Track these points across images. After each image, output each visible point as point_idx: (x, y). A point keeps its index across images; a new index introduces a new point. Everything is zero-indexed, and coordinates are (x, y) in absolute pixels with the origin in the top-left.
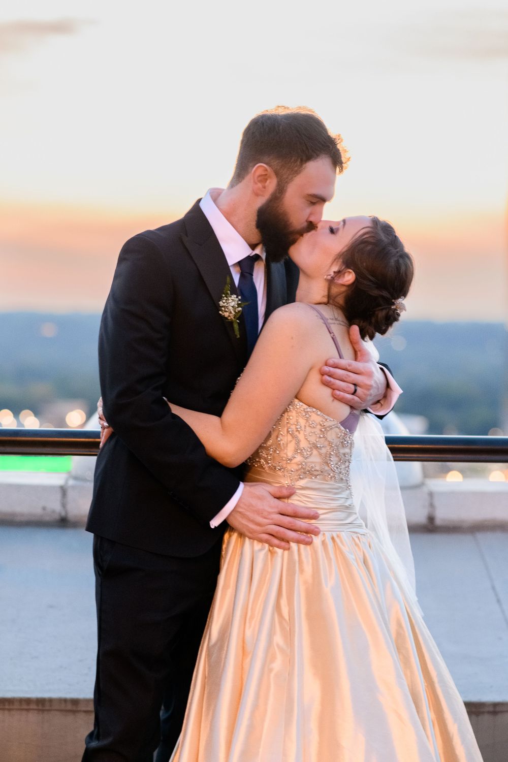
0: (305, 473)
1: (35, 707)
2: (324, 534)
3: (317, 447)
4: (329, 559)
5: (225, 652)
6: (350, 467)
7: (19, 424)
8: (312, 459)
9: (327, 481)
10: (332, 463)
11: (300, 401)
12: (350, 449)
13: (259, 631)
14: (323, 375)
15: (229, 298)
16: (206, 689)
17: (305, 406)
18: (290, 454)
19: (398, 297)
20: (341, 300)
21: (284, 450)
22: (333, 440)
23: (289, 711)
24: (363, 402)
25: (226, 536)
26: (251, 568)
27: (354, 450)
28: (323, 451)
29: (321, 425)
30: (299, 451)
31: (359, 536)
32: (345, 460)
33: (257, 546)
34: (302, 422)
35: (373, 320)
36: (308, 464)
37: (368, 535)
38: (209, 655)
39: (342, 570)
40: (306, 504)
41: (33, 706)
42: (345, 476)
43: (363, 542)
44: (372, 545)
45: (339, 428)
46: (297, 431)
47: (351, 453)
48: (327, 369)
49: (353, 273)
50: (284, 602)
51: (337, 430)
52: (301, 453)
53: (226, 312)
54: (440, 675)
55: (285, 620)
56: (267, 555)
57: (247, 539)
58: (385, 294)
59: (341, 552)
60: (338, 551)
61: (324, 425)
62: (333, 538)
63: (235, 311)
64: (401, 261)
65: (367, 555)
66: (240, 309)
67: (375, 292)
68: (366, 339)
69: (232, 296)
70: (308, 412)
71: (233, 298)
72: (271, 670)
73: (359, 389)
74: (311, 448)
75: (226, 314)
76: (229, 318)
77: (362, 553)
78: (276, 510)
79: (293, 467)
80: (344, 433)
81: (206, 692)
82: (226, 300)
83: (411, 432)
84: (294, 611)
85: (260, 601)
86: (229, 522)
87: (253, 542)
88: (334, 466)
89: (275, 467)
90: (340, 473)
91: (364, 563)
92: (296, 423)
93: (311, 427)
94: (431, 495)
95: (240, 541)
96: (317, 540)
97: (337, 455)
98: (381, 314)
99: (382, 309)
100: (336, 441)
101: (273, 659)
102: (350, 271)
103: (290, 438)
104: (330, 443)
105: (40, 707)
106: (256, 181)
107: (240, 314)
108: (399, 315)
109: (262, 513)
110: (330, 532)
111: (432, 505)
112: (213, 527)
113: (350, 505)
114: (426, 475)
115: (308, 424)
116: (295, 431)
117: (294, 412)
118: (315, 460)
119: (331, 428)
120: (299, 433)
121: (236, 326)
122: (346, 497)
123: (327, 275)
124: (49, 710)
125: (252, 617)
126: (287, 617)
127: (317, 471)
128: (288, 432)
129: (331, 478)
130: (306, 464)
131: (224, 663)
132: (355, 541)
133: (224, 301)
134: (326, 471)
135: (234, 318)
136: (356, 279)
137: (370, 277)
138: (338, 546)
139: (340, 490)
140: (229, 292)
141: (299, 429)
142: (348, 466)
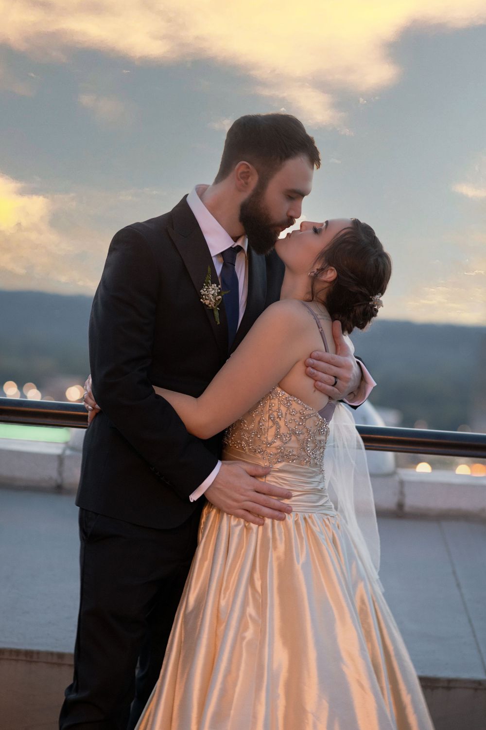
0: (283, 457)
1: (24, 658)
2: (297, 514)
3: (296, 433)
4: (301, 538)
5: (200, 619)
6: (324, 453)
7: (23, 395)
8: (290, 444)
9: (303, 465)
10: (308, 449)
11: (283, 389)
12: (326, 436)
13: (234, 602)
14: (307, 367)
15: (210, 287)
16: (182, 653)
17: (287, 395)
18: (270, 439)
19: (376, 294)
20: (323, 296)
21: (264, 435)
22: (311, 427)
23: (260, 677)
24: (341, 394)
25: (205, 511)
26: (227, 543)
27: (329, 438)
28: (302, 437)
29: (301, 413)
30: (278, 437)
31: (329, 517)
32: (320, 446)
33: (234, 522)
34: (283, 409)
35: (352, 315)
36: (286, 449)
37: (337, 516)
38: (185, 622)
39: (313, 548)
40: (282, 486)
41: (22, 657)
42: (319, 461)
43: (332, 523)
44: (340, 527)
45: (317, 417)
46: (278, 417)
47: (326, 440)
48: (311, 361)
49: (335, 270)
50: (257, 576)
51: (315, 418)
52: (281, 439)
53: (207, 299)
54: (396, 649)
55: (257, 592)
56: (244, 530)
57: (225, 516)
58: (364, 290)
59: (312, 532)
60: (309, 532)
61: (304, 414)
62: (305, 519)
63: (215, 300)
64: (380, 260)
65: (336, 535)
66: (220, 297)
67: (355, 289)
68: (345, 334)
69: (213, 285)
70: (289, 400)
71: (213, 287)
72: (243, 638)
73: (338, 381)
74: (290, 434)
75: (207, 302)
76: (210, 306)
77: (331, 534)
78: (253, 488)
79: (272, 451)
80: (322, 422)
81: (182, 656)
82: (207, 289)
83: (386, 424)
84: (266, 584)
85: (234, 574)
86: (208, 497)
87: (231, 518)
88: (310, 452)
89: (256, 450)
90: (315, 458)
91: (333, 543)
92: (277, 410)
93: (291, 415)
94: (402, 483)
95: (219, 517)
96: (290, 519)
97: (313, 442)
98: (359, 310)
99: (361, 305)
100: (313, 429)
101: (246, 628)
102: (333, 268)
103: (271, 424)
104: (308, 431)
105: (28, 659)
106: (239, 177)
107: (220, 302)
108: (377, 311)
109: (239, 490)
110: (303, 514)
111: (402, 493)
112: (192, 501)
113: (322, 489)
114: (398, 465)
115: (289, 411)
116: (276, 417)
117: (277, 399)
118: (293, 444)
119: (309, 416)
120: (280, 420)
121: (216, 314)
122: (319, 481)
123: (312, 272)
124: (36, 662)
125: (227, 588)
126: (259, 589)
127: (294, 455)
128: (270, 418)
129: (307, 462)
130: (284, 449)
131: (200, 630)
132: (325, 522)
133: (205, 289)
134: (303, 456)
135: (215, 305)
136: (338, 276)
137: (352, 275)
138: (310, 527)
139: (314, 474)
140: (210, 281)
141: (280, 416)
142: (323, 452)
